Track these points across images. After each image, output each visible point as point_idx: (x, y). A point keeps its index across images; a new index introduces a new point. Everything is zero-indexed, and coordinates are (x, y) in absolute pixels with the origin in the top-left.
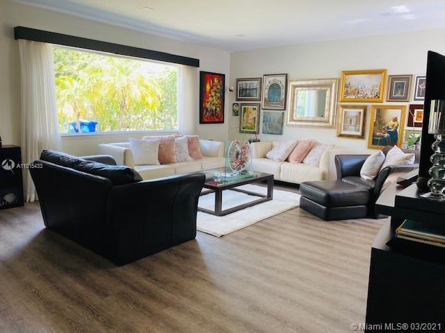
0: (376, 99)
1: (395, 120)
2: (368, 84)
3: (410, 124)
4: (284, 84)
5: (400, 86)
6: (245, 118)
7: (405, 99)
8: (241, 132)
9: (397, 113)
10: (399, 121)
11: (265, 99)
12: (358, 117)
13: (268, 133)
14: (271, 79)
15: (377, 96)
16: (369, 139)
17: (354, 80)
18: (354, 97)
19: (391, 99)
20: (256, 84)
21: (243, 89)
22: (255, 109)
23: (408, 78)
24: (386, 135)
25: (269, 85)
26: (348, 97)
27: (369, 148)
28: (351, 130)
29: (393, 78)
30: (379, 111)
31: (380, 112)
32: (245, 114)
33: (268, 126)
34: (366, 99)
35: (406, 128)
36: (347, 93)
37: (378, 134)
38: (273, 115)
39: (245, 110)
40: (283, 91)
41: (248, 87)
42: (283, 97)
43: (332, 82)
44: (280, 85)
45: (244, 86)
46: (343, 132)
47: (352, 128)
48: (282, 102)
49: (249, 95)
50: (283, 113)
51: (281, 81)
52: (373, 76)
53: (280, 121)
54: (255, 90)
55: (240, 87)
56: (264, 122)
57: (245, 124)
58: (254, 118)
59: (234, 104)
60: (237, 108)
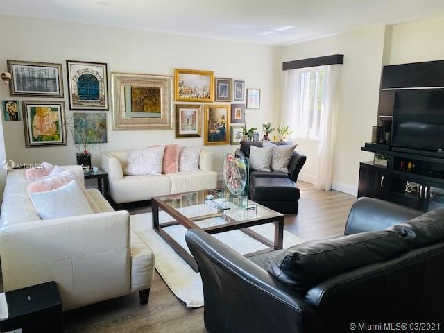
0: (207, 99)
1: (223, 118)
2: (199, 84)
3: (233, 120)
4: (103, 76)
5: (224, 88)
6: (36, 123)
8: (28, 145)
9: (224, 112)
10: (226, 118)
11: (74, 95)
12: (194, 117)
14: (81, 68)
15: (208, 96)
16: (205, 137)
17: (187, 79)
18: (188, 96)
19: (218, 99)
20: (51, 72)
21: (24, 78)
22: (55, 110)
23: (229, 81)
24: (218, 131)
25: (78, 76)
26: (182, 96)
27: (206, 144)
28: (188, 130)
29: (219, 80)
30: (211, 110)
31: (212, 112)
32: (36, 117)
33: (83, 134)
34: (199, 99)
35: (231, 124)
36: (181, 91)
37: (211, 131)
38: (92, 117)
39: (34, 111)
40: (102, 85)
41: (36, 76)
42: (103, 93)
43: (166, 80)
44: (97, 77)
45: (27, 73)
46: (181, 132)
47: (190, 127)
48: (102, 100)
49: (41, 88)
50: (105, 114)
51: (98, 71)
52: (203, 77)
53: (103, 125)
54: (51, 82)
55: (18, 75)
56: (75, 127)
57: (37, 133)
58: (57, 123)
59: (6, 102)
60: (14, 109)
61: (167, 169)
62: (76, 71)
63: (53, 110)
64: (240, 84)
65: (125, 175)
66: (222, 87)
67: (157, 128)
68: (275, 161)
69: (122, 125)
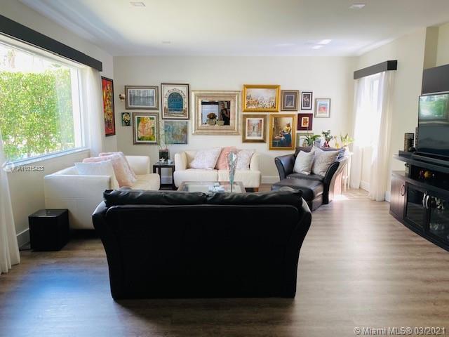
0: (273, 109)
1: (289, 125)
2: (266, 97)
3: (300, 128)
4: (186, 94)
5: (290, 99)
6: (140, 128)
7: (295, 109)
8: (136, 144)
9: (289, 120)
10: (291, 126)
11: (165, 108)
12: (259, 125)
13: (172, 143)
14: (171, 88)
15: (274, 106)
16: (270, 142)
17: (254, 93)
18: (255, 107)
19: (285, 109)
20: (151, 92)
21: (134, 97)
22: (153, 119)
23: (296, 93)
24: (283, 137)
25: (169, 94)
26: (250, 107)
27: (270, 149)
28: (254, 135)
29: (285, 92)
30: (276, 119)
31: (277, 120)
32: (140, 124)
33: (171, 136)
34: (265, 109)
35: (297, 132)
36: (248, 103)
38: (177, 124)
39: (139, 120)
40: (185, 100)
41: (141, 95)
42: (185, 106)
43: (235, 94)
44: (182, 94)
45: (136, 94)
46: (247, 138)
47: (255, 133)
48: (185, 111)
49: (144, 104)
50: (187, 122)
51: (182, 90)
52: (269, 90)
53: (185, 131)
54: (151, 99)
55: (130, 95)
56: (166, 131)
57: (141, 135)
58: (153, 128)
59: (123, 114)
60: (127, 118)
61: (220, 166)
62: (167, 91)
63: (151, 119)
64: (308, 96)
65: (188, 167)
66: (289, 98)
67: (227, 134)
68: (316, 165)
69: (199, 131)
